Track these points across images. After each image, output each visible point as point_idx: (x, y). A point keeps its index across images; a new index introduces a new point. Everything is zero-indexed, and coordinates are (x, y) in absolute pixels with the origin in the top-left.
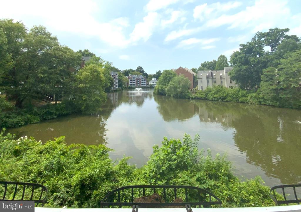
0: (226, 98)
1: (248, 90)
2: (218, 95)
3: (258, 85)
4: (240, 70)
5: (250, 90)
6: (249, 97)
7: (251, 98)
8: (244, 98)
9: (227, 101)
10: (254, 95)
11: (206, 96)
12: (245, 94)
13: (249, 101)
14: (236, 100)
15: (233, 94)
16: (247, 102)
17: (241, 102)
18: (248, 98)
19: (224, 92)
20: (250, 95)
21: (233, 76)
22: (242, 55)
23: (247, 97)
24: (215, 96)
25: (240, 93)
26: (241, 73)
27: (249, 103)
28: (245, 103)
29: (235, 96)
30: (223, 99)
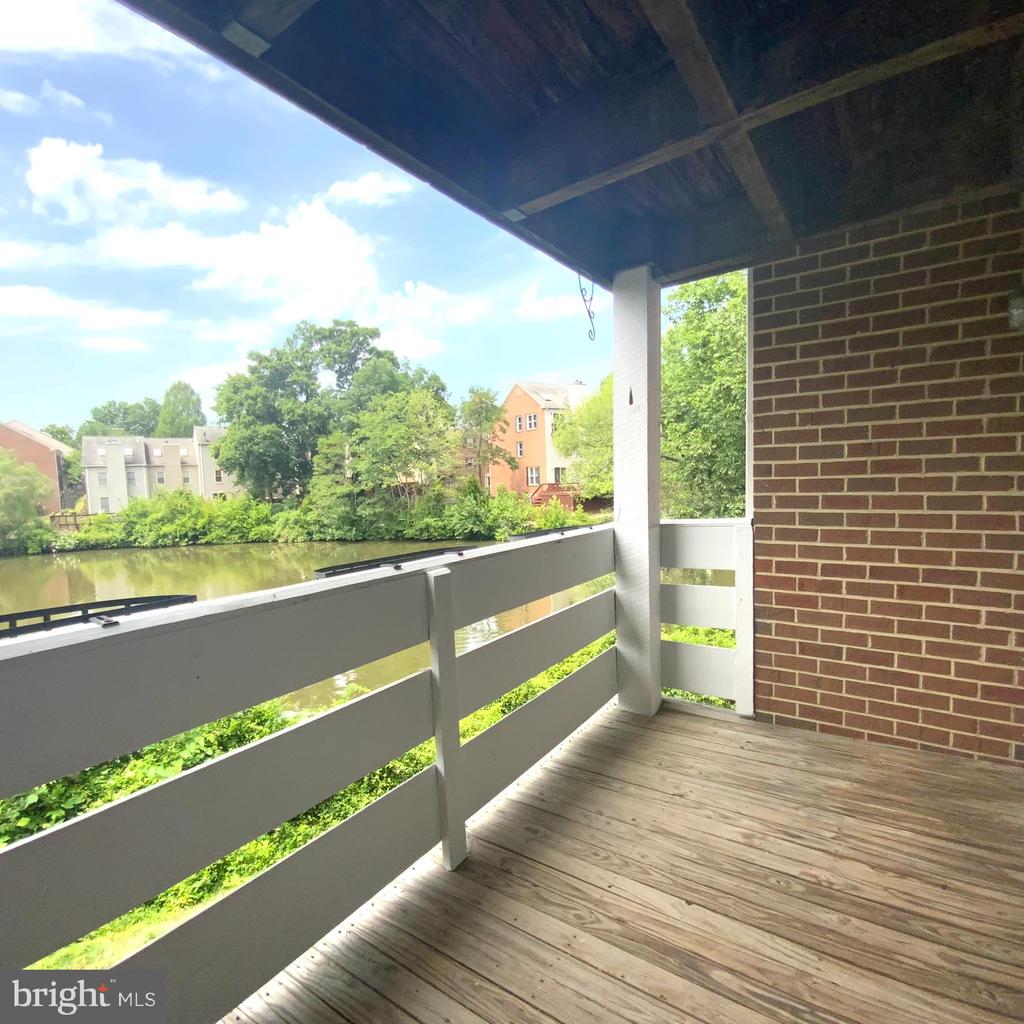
0: (205, 534)
1: (274, 501)
2: (175, 527)
3: (303, 485)
4: (251, 439)
5: (280, 501)
6: (280, 522)
7: (286, 523)
8: (264, 528)
9: (208, 544)
10: (294, 514)
11: (130, 534)
12: (267, 516)
13: (279, 536)
14: (240, 538)
15: (231, 518)
16: (274, 537)
17: (253, 542)
18: (277, 528)
19: (199, 514)
20: (281, 517)
21: (229, 456)
22: (257, 389)
23: (274, 522)
24: (167, 529)
25: (253, 513)
26: (255, 447)
27: (280, 540)
28: (267, 541)
29: (235, 524)
30: (195, 538)
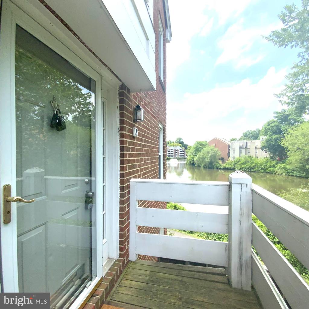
0: (253, 169)
2: (246, 166)
4: (270, 140)
7: (279, 168)
8: (272, 169)
9: (255, 172)
10: (282, 165)
11: (234, 166)
12: (273, 165)
13: (276, 172)
14: (264, 171)
15: (261, 165)
16: (275, 172)
17: (268, 173)
18: (276, 169)
19: (253, 163)
20: (279, 165)
21: (263, 146)
22: (276, 123)
23: (276, 167)
24: (243, 166)
25: (269, 164)
26: (271, 143)
27: (277, 174)
28: (272, 173)
29: (262, 167)
30: (251, 170)
